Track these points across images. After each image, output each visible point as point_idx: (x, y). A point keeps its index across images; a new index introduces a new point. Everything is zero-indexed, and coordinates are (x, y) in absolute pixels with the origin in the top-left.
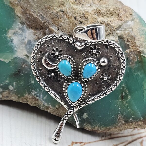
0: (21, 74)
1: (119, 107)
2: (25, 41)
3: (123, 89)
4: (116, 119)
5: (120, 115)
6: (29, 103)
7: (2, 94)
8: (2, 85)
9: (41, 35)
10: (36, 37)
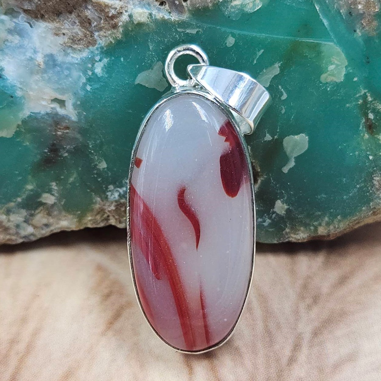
0: (61, 156)
1: (369, 155)
2: (37, 63)
3: (365, 102)
4: (372, 190)
5: (378, 177)
6: (113, 224)
7: (30, 222)
8: (19, 200)
9: (77, 30)
10: (66, 40)
